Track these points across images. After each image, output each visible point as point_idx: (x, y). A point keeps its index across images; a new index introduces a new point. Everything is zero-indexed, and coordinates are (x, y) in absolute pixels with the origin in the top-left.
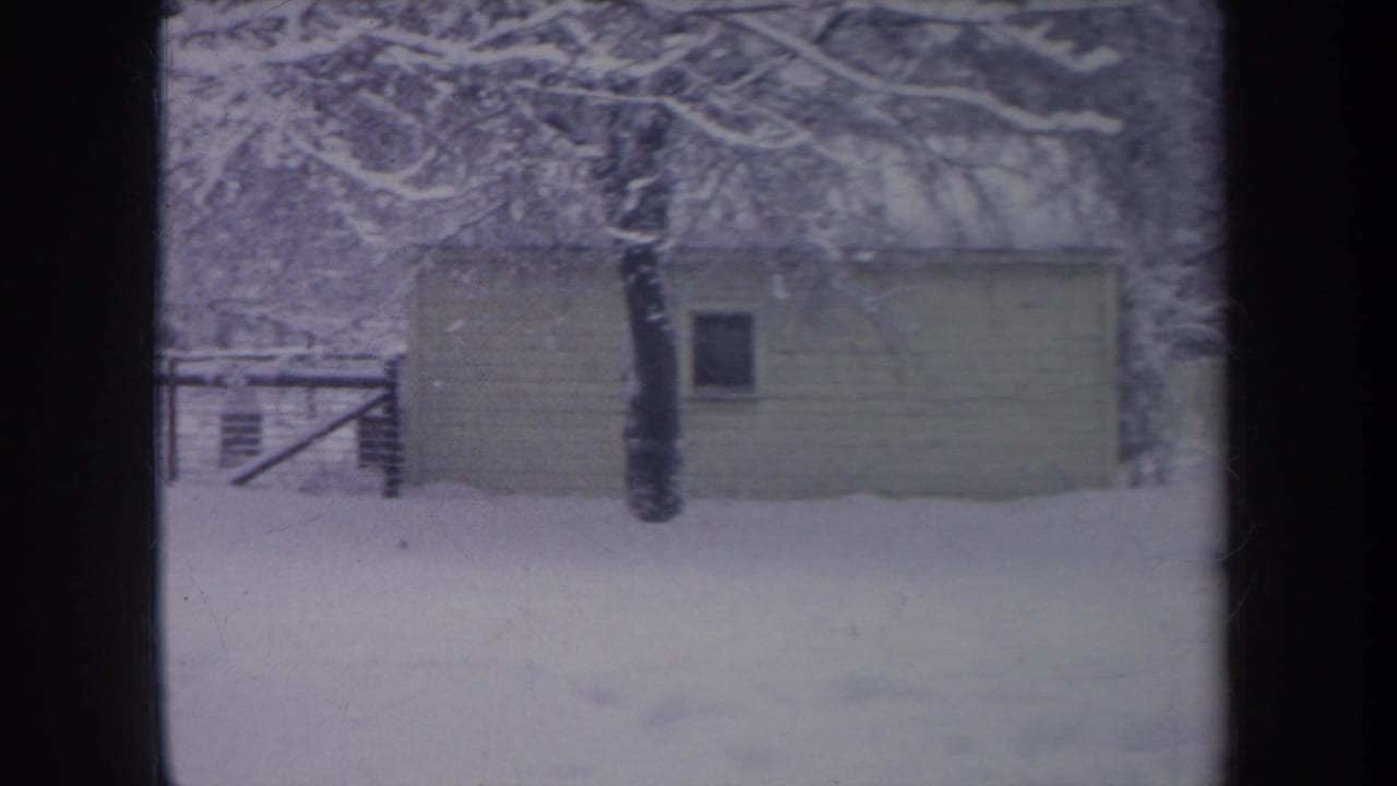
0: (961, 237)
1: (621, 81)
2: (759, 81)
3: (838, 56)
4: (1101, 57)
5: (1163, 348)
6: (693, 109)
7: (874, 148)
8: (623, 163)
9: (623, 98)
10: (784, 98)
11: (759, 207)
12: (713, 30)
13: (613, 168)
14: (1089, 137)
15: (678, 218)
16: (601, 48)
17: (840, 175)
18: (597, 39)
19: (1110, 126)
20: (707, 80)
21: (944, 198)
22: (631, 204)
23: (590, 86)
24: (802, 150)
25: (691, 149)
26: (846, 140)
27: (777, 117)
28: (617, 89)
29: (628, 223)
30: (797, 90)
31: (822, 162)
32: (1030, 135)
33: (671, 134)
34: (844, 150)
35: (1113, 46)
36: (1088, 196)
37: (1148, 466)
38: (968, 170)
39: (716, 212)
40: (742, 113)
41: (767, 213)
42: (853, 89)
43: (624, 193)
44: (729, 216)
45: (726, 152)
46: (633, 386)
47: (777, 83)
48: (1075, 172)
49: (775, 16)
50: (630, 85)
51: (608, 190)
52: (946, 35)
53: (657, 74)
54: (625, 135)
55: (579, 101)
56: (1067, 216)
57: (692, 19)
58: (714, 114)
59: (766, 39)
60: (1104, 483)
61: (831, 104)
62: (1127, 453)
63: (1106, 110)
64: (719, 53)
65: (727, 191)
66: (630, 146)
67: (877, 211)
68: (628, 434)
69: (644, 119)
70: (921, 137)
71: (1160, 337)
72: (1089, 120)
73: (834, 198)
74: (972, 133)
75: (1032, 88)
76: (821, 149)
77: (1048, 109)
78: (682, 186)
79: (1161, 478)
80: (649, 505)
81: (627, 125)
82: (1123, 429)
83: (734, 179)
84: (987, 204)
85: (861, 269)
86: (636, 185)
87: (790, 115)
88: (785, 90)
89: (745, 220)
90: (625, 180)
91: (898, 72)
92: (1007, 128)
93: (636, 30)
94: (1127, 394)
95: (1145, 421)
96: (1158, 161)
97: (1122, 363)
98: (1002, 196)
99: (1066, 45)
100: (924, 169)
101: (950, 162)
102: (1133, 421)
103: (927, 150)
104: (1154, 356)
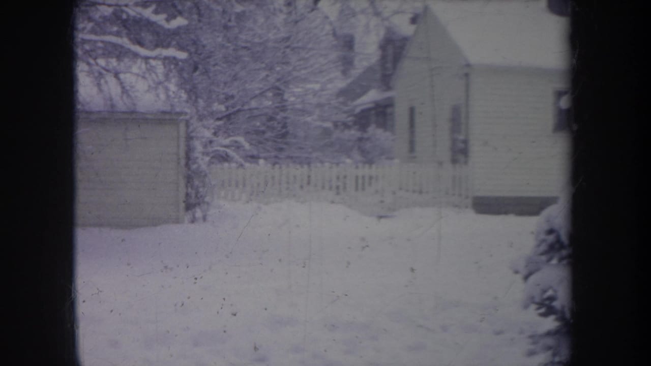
0: (113, 106)
4: (179, 22)
5: (207, 159)
14: (174, 60)
19: (182, 55)
21: (105, 88)
32: (146, 59)
35: (187, 18)
36: (173, 87)
37: (199, 213)
38: (116, 75)
48: (167, 77)
52: (108, 11)
56: (163, 96)
60: (177, 221)
62: (189, 207)
63: (181, 48)
70: (95, 59)
71: (206, 154)
72: (171, 52)
74: (119, 58)
75: (147, 37)
77: (155, 46)
79: (205, 219)
82: (187, 196)
84: (124, 91)
91: (84, 28)
94: (189, 179)
95: (197, 193)
96: (206, 72)
97: (187, 165)
98: (132, 87)
99: (163, 16)
100: (96, 74)
101: (108, 71)
102: (192, 193)
103: (97, 64)
104: (202, 162)
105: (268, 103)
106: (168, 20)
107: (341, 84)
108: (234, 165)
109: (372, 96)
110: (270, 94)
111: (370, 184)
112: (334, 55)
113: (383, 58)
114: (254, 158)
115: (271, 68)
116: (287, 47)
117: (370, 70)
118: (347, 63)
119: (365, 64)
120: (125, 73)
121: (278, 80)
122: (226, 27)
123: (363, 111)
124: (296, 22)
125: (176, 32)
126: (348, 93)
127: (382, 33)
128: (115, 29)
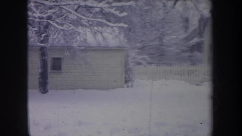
0: (100, 44)
1: (41, 17)
2: (65, 17)
3: (79, 13)
4: (125, 14)
5: (133, 64)
6: (53, 22)
7: (85, 29)
8: (41, 31)
9: (41, 20)
10: (69, 20)
11: (64, 39)
12: (57, 8)
13: (39, 32)
14: (122, 28)
15: (50, 41)
16: (37, 12)
17: (79, 34)
18: (37, 10)
19: (126, 26)
20: (56, 17)
21: (97, 38)
22: (42, 39)
23: (35, 18)
24: (73, 29)
25: (53, 29)
26: (80, 28)
27: (68, 24)
28: (40, 18)
29: (42, 42)
30: (72, 19)
31: (76, 31)
32: (112, 27)
33: (49, 26)
34: (80, 29)
35: (127, 12)
36: (122, 37)
37: (130, 84)
38: (101, 33)
39: (57, 40)
40: (62, 23)
41: (66, 40)
42: (81, 19)
43: (41, 36)
44: (60, 41)
45: (59, 29)
46: (40, 70)
47: (68, 17)
48: (120, 33)
49: (68, 6)
50: (43, 18)
51: (38, 36)
52: (98, 10)
53: (48, 16)
54: (41, 26)
55: (33, 21)
56: (118, 41)
57: (53, 6)
58: (57, 23)
59: (66, 10)
60: (122, 87)
61: (78, 21)
62: (126, 82)
63: (125, 23)
64: (58, 12)
65: (59, 36)
66: (42, 28)
67: (85, 40)
68: (39, 78)
69: (45, 24)
70: (93, 27)
71: (132, 62)
72: (122, 25)
73: (78, 38)
74: (102, 27)
75: (112, 19)
76: (75, 29)
77: (115, 23)
78: (51, 35)
79: (132, 86)
80: (42, 91)
81: (42, 25)
82: (125, 78)
83: (60, 34)
84: (104, 39)
85: (82, 50)
86: (43, 35)
87: (70, 23)
88: (70, 19)
89: (62, 41)
90: (41, 34)
91: (89, 16)
92: (108, 26)
93: (44, 8)
94: (126, 72)
95: (129, 76)
96: (134, 32)
97: (125, 66)
98: (107, 37)
99: (118, 12)
100: (94, 33)
101: (98, 32)
102: (127, 76)
103: (94, 29)
104: (131, 65)
105: (157, 43)
106: (120, 13)
107: (184, 36)
108: (143, 66)
109: (196, 40)
110: (158, 40)
111: (193, 73)
112: (181, 25)
113: (200, 25)
114: (150, 63)
115: (158, 30)
116: (164, 22)
117: (195, 30)
118: (186, 28)
119: (193, 28)
120: (105, 32)
121: (161, 34)
122: (142, 15)
123: (193, 46)
124: (167, 13)
125: (123, 17)
126: (187, 39)
127: (199, 16)
128: (101, 16)
